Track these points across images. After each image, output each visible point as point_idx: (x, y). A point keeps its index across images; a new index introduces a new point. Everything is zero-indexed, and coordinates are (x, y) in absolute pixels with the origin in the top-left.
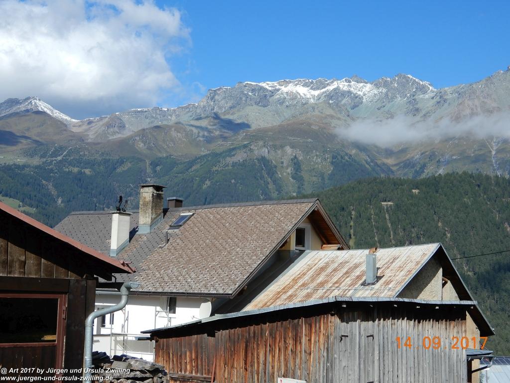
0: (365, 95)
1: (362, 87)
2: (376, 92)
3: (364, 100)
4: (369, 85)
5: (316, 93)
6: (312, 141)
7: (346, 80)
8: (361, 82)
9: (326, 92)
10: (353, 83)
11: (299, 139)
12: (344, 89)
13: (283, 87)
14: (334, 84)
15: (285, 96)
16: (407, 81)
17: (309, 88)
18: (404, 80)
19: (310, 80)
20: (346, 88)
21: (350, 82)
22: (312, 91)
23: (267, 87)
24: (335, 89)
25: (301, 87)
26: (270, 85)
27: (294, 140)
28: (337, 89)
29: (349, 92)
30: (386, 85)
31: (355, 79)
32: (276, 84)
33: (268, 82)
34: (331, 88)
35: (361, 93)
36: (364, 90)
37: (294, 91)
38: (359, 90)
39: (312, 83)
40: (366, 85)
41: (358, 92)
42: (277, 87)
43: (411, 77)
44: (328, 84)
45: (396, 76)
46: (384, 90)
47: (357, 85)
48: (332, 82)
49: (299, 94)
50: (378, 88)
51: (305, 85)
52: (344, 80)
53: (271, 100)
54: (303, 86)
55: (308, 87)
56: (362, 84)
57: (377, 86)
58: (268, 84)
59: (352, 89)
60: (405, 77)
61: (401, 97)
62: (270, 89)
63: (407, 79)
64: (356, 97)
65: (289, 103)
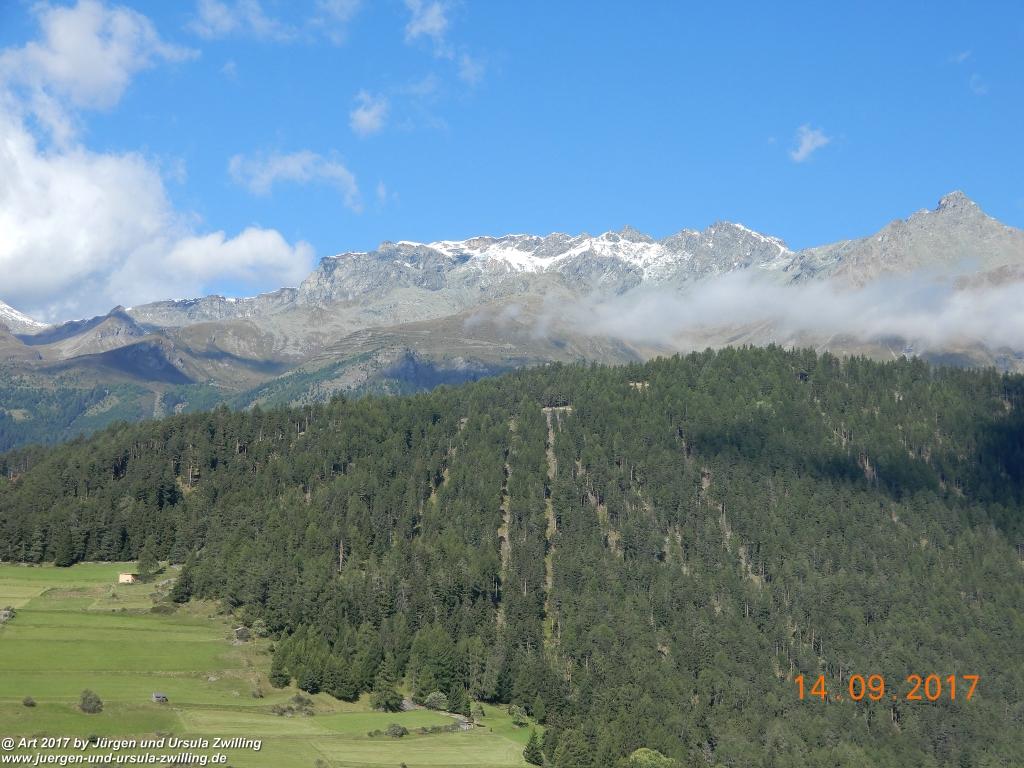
0: (647, 265)
1: (642, 250)
2: (670, 260)
3: (645, 276)
4: (655, 248)
5: (546, 263)
6: (514, 347)
7: (608, 237)
8: (640, 241)
9: (565, 261)
10: (622, 242)
11: (486, 343)
12: (604, 253)
13: (479, 250)
14: (583, 244)
15: (480, 268)
17: (532, 253)
18: (727, 235)
19: (534, 238)
20: (607, 253)
21: (616, 240)
22: (538, 258)
23: (444, 251)
24: (584, 255)
25: (515, 250)
26: (449, 248)
27: (475, 344)
28: (591, 252)
29: (615, 260)
30: (691, 244)
31: (628, 234)
32: (462, 246)
33: (446, 242)
34: (575, 252)
35: (639, 263)
36: (645, 256)
37: (499, 259)
38: (635, 257)
39: (537, 242)
40: (649, 245)
41: (632, 261)
42: (465, 252)
43: (742, 228)
44: (571, 245)
45: (711, 226)
46: (688, 256)
47: (632, 247)
48: (581, 241)
49: (510, 264)
50: (675, 252)
51: (525, 246)
52: (604, 235)
53: (449, 276)
54: (518, 248)
55: (529, 250)
56: (641, 245)
57: (672, 247)
58: (446, 246)
59: (620, 255)
60: (729, 228)
61: (720, 269)
62: (450, 255)
63: (735, 235)
64: (629, 269)
65: (486, 281)
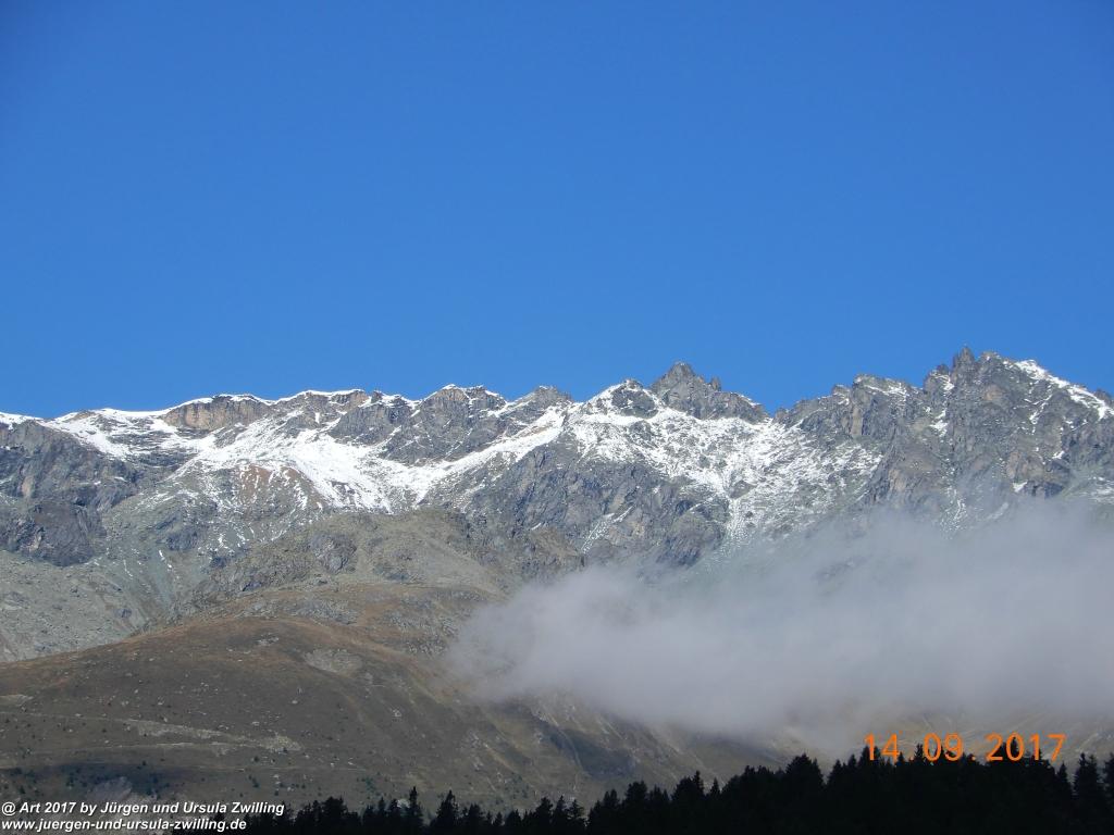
0: (739, 488)
1: (726, 442)
2: (813, 473)
3: (735, 525)
4: (768, 432)
5: (422, 479)
6: (295, 746)
7: (619, 400)
8: (721, 412)
9: (482, 473)
10: (665, 415)
11: (206, 733)
12: (606, 451)
13: (210, 439)
14: (541, 422)
15: (213, 494)
16: (1015, 397)
17: (379, 447)
18: (992, 395)
19: (387, 400)
20: (615, 449)
21: (645, 408)
22: (398, 466)
23: (100, 441)
24: (543, 455)
25: (329, 442)
26: (118, 431)
27: (168, 738)
28: (564, 447)
29: (639, 472)
30: (877, 424)
31: (683, 390)
32: (159, 425)
33: (108, 413)
34: (516, 446)
35: (716, 481)
36: (733, 460)
37: (275, 468)
38: (704, 463)
39: (398, 414)
40: (748, 427)
41: (693, 475)
42: (166, 445)
43: (1040, 373)
44: (504, 426)
45: (942, 369)
46: (868, 461)
47: (693, 432)
48: (533, 412)
49: (307, 485)
50: (830, 447)
51: (353, 430)
52: (606, 394)
53: (110, 518)
54: (334, 433)
55: (369, 440)
56: (723, 425)
57: (822, 433)
58: (107, 425)
59: (657, 455)
60: (997, 375)
61: (968, 501)
62: (119, 452)
63: (1017, 394)
64: (683, 500)
65: (231, 538)
